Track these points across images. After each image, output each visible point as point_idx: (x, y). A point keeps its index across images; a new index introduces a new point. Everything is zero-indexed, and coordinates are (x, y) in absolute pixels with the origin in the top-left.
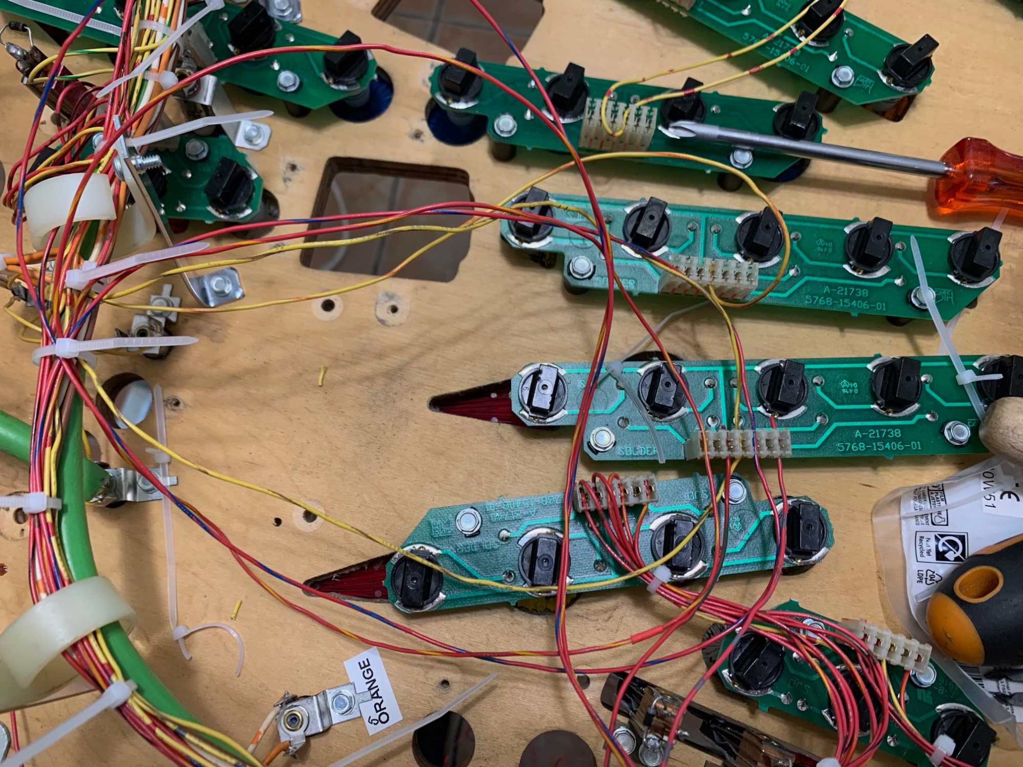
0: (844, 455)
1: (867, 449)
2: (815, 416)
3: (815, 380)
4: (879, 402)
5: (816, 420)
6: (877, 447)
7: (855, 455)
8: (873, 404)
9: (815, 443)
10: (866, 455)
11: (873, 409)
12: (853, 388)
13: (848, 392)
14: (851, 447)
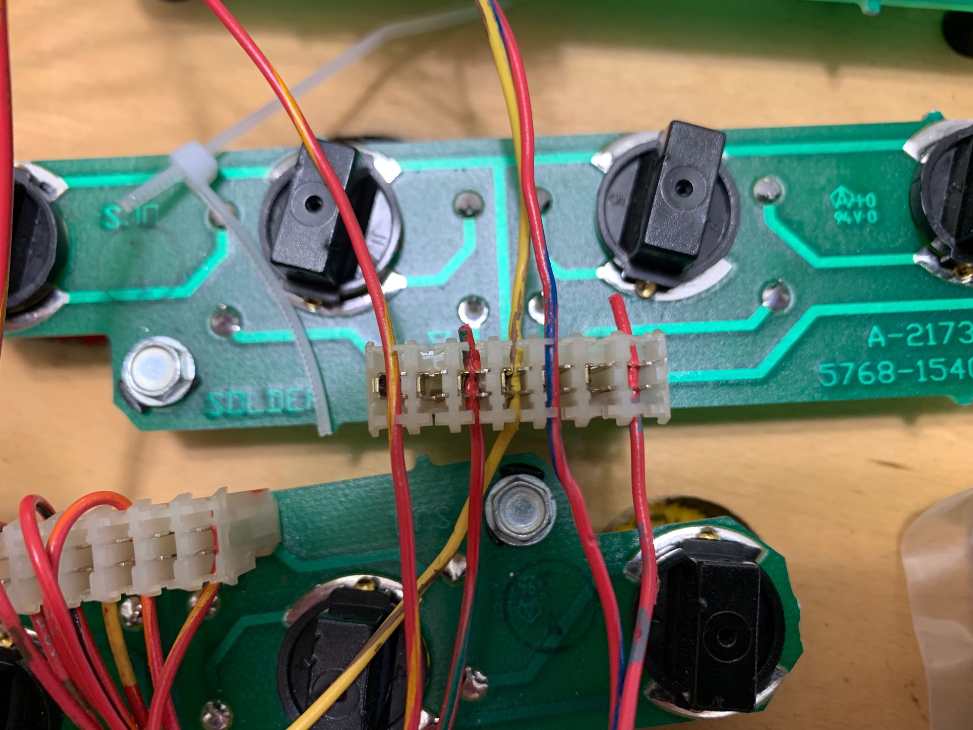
0: (837, 397)
1: (900, 377)
2: (757, 288)
3: (760, 189)
4: (935, 245)
5: (761, 301)
6: (929, 372)
7: (866, 396)
8: (917, 251)
9: (755, 366)
10: (896, 395)
11: (918, 267)
12: (866, 209)
13: (849, 220)
14: (855, 373)
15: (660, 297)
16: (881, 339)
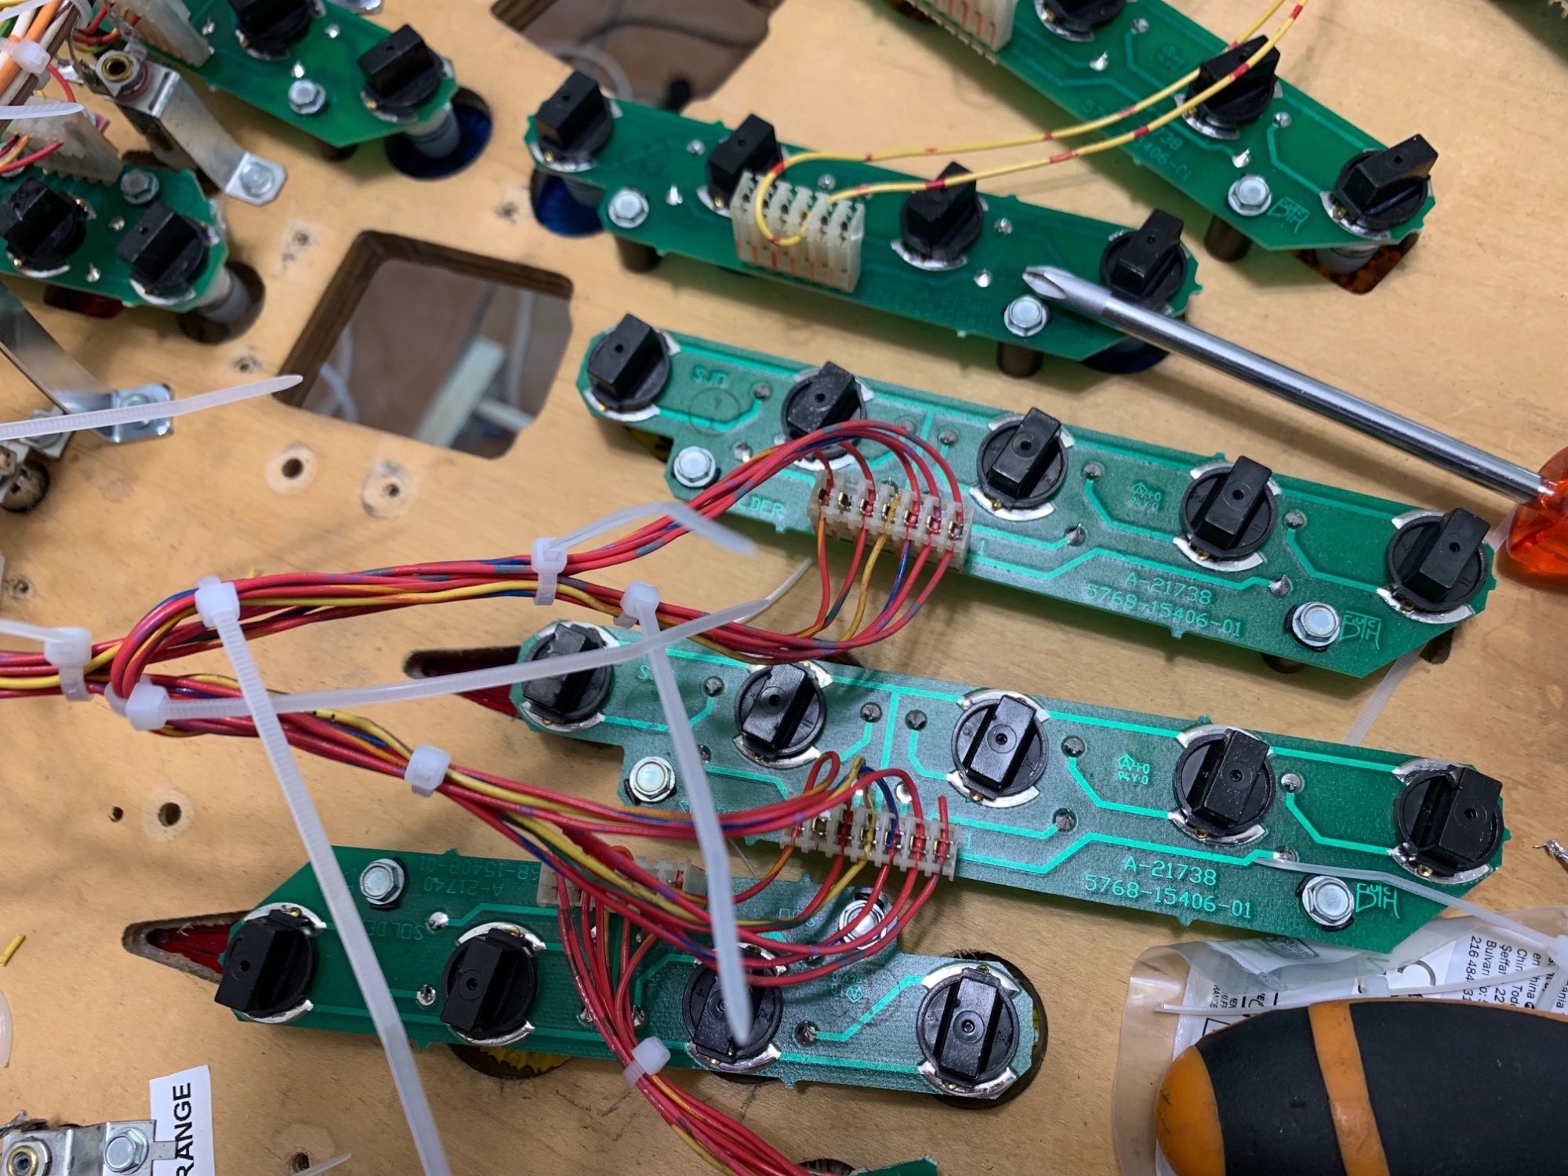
0: (1096, 899)
1: (1142, 895)
2: (1054, 812)
3: (1068, 745)
4: (1184, 810)
5: (1054, 821)
7: (1116, 902)
8: (1173, 811)
9: (1041, 864)
10: (1137, 907)
11: (1173, 822)
12: (1141, 774)
13: (1128, 779)
14: (1111, 885)
15: (985, 802)
16: (1134, 867)
